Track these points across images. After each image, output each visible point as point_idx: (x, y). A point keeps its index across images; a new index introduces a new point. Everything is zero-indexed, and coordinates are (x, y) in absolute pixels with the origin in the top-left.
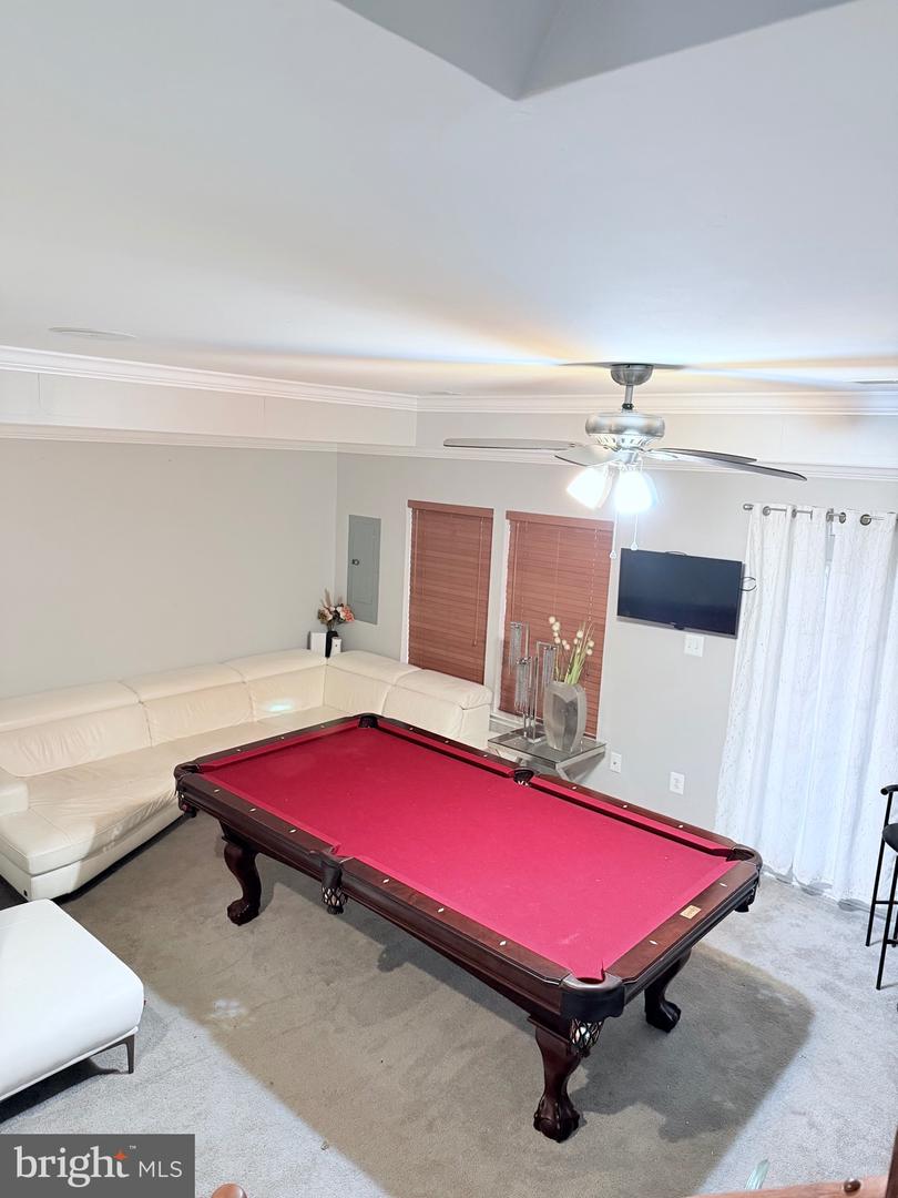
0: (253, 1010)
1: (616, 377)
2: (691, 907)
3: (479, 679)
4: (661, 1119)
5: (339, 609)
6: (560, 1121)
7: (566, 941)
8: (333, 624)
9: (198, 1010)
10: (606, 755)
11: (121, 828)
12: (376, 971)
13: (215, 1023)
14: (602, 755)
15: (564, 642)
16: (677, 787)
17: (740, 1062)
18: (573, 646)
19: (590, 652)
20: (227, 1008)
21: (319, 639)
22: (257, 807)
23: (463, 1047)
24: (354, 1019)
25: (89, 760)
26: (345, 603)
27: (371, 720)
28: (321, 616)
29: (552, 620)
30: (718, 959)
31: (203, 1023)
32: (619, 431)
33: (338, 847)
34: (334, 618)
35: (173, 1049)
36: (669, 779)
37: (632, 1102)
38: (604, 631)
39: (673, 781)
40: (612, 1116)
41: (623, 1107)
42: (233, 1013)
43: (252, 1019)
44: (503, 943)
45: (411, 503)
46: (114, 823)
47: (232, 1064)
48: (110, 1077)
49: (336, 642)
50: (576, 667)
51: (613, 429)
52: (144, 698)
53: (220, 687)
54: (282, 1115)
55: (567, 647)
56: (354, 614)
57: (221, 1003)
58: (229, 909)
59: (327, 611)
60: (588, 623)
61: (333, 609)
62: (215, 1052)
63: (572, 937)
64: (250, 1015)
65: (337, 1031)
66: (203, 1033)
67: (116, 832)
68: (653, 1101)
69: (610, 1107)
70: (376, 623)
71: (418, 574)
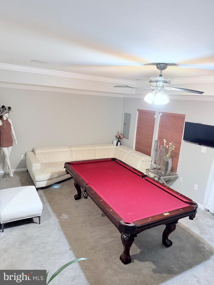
0: (70, 218)
1: (158, 68)
2: (168, 213)
3: (149, 154)
4: (154, 267)
5: (121, 135)
6: (125, 259)
7: (129, 214)
8: (119, 139)
9: (58, 215)
10: (179, 177)
11: (57, 175)
12: (100, 216)
13: (61, 219)
14: (177, 177)
15: (167, 146)
16: (196, 188)
17: (185, 260)
18: (169, 147)
19: (173, 149)
20: (65, 216)
21: (115, 142)
22: (76, 172)
23: (112, 237)
24: (90, 225)
25: (58, 161)
26: (122, 134)
27: (114, 160)
28: (116, 137)
29: (164, 140)
30: (191, 233)
31: (58, 218)
32: (157, 81)
33: (88, 184)
34: (119, 137)
35: (50, 222)
36: (194, 186)
37: (148, 260)
38: (181, 144)
39: (195, 187)
40: (141, 262)
41: (146, 261)
42: (65, 217)
43: (69, 220)
44: (111, 210)
45: (138, 110)
46: (56, 174)
47: (60, 228)
48: (35, 224)
49: (119, 143)
50: (169, 153)
51: (155, 81)
52: (72, 150)
53: (88, 150)
54: (65, 240)
55: (167, 147)
56: (124, 137)
57: (64, 215)
58: (75, 196)
59: (118, 136)
60: (174, 141)
61: (119, 135)
62: (58, 225)
63: (131, 213)
64: (68, 219)
65: (85, 227)
66: (57, 220)
67: (56, 176)
68: (154, 262)
69: (142, 260)
70: (128, 139)
71: (138, 128)
